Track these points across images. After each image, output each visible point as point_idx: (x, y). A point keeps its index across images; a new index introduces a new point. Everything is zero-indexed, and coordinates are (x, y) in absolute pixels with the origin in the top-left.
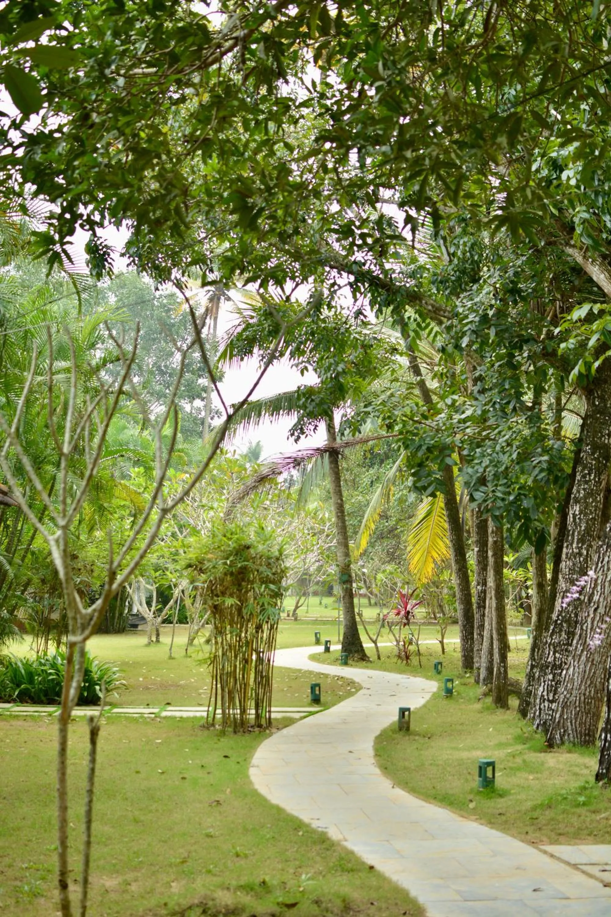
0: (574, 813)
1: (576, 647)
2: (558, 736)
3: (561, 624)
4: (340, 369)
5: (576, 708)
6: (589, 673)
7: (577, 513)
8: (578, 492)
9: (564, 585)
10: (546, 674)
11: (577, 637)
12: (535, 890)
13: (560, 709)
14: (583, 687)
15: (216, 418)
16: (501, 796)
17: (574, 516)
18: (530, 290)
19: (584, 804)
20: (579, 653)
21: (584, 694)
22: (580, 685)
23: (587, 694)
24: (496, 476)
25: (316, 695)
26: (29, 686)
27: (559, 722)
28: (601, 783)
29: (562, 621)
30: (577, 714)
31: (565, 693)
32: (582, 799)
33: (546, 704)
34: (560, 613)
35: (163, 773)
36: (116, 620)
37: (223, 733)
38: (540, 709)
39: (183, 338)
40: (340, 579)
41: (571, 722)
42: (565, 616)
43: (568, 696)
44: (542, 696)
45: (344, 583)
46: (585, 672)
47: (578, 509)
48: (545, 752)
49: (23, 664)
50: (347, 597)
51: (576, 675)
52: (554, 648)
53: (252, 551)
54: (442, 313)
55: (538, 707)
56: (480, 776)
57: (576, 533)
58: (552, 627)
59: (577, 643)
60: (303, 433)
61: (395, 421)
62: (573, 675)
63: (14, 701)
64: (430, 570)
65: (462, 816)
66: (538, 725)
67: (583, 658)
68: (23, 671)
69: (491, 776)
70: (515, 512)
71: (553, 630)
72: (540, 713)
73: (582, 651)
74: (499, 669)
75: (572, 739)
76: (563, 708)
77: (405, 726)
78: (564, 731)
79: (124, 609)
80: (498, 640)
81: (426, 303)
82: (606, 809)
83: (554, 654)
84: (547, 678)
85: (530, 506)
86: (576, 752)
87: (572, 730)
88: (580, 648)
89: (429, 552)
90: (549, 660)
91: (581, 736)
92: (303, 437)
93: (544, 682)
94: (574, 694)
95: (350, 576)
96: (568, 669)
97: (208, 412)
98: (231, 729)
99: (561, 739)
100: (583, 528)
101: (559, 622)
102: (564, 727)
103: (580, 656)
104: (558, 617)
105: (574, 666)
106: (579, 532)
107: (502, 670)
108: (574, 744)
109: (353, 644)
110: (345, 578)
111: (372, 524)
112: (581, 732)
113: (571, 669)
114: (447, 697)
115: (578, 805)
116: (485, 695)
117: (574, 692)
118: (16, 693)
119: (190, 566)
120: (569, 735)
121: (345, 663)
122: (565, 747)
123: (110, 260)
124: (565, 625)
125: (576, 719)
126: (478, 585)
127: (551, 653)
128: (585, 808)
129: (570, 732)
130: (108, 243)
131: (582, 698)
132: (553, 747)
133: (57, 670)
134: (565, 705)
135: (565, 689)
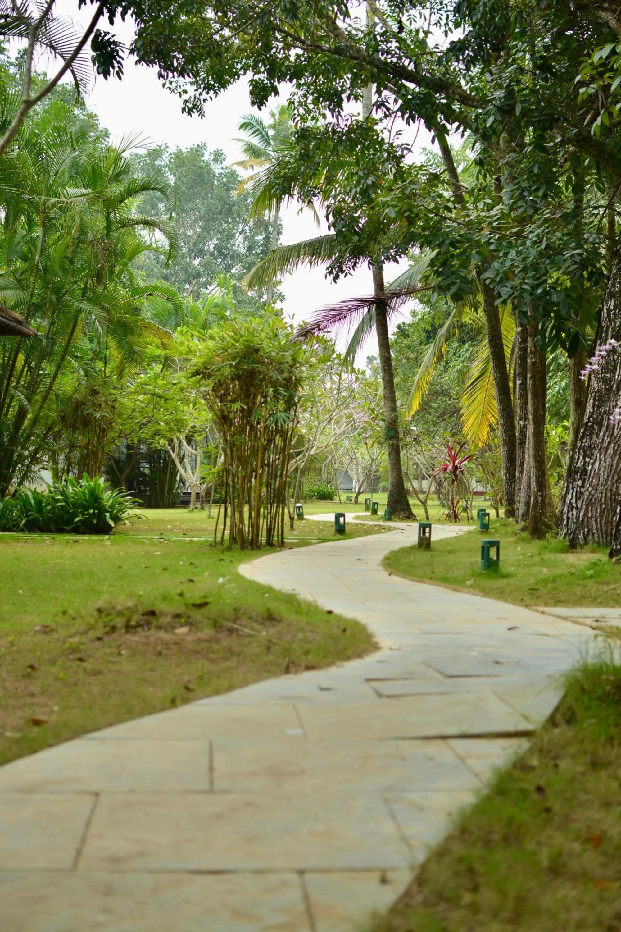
0: (579, 585)
1: (603, 439)
2: (581, 536)
3: (592, 426)
4: (369, 182)
5: (601, 505)
6: (617, 468)
7: (612, 308)
8: (614, 286)
9: (596, 385)
10: (574, 480)
11: (604, 429)
12: (510, 629)
13: (584, 506)
14: (609, 483)
15: (278, 302)
16: (504, 577)
17: (609, 311)
18: (563, 70)
19: (591, 577)
20: (605, 445)
21: (611, 491)
22: (607, 481)
23: (614, 490)
24: (525, 270)
25: (340, 525)
26: (37, 515)
27: (583, 521)
28: (614, 559)
29: (593, 423)
30: (602, 512)
31: (590, 489)
32: (589, 573)
33: (574, 512)
34: (592, 414)
35: (146, 567)
36: (166, 495)
37: (229, 549)
38: (568, 518)
39: (245, 220)
40: (386, 434)
41: (596, 521)
42: (597, 418)
43: (593, 492)
44: (571, 503)
45: (391, 438)
46: (612, 466)
47: (613, 304)
48: (567, 552)
49: (32, 493)
50: (393, 454)
51: (602, 469)
52: (584, 452)
53: (261, 353)
54: (470, 102)
55: (565, 517)
56: (483, 558)
57: (610, 330)
58: (582, 430)
59: (604, 435)
60: (342, 271)
61: (417, 215)
62: (599, 469)
63: (22, 530)
64: (485, 433)
65: (455, 590)
66: (565, 535)
67: (610, 451)
68: (32, 501)
69: (495, 558)
70: (544, 307)
71: (584, 433)
72: (568, 522)
73: (609, 443)
74: (536, 499)
75: (596, 539)
76: (587, 506)
77: (425, 542)
78: (588, 531)
79: (175, 484)
80: (536, 467)
81: (453, 92)
82: (616, 581)
83: (584, 458)
84: (575, 484)
85: (560, 300)
86: (600, 552)
87: (597, 529)
88: (607, 440)
89: (484, 415)
90: (579, 465)
91: (607, 536)
92: (342, 276)
93: (573, 488)
94: (600, 491)
95: (397, 432)
96: (593, 464)
97: (271, 295)
98: (238, 546)
99: (585, 539)
100: (618, 324)
101: (590, 424)
102: (588, 526)
103: (607, 449)
104: (589, 419)
105: (600, 460)
106: (613, 329)
107: (540, 499)
108: (599, 544)
109: (399, 502)
110: (392, 433)
111: (425, 385)
112: (606, 531)
113: (597, 464)
114: (483, 532)
115: (585, 578)
116: (523, 529)
117: (600, 488)
118: (23, 522)
119: (197, 373)
120: (593, 534)
121: (389, 519)
122: (588, 547)
123: (118, 59)
124: (596, 427)
125: (601, 517)
126: (520, 420)
127: (581, 457)
128: (592, 580)
129: (595, 531)
130: (115, 39)
131: (609, 495)
132: (576, 548)
133: (67, 497)
134: (590, 503)
135: (590, 485)
